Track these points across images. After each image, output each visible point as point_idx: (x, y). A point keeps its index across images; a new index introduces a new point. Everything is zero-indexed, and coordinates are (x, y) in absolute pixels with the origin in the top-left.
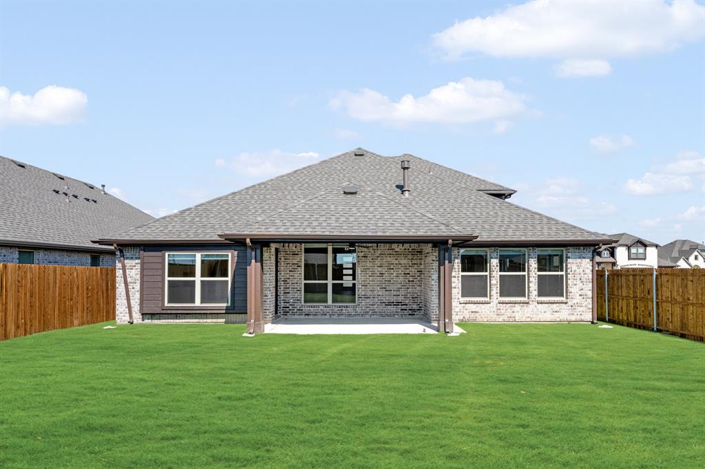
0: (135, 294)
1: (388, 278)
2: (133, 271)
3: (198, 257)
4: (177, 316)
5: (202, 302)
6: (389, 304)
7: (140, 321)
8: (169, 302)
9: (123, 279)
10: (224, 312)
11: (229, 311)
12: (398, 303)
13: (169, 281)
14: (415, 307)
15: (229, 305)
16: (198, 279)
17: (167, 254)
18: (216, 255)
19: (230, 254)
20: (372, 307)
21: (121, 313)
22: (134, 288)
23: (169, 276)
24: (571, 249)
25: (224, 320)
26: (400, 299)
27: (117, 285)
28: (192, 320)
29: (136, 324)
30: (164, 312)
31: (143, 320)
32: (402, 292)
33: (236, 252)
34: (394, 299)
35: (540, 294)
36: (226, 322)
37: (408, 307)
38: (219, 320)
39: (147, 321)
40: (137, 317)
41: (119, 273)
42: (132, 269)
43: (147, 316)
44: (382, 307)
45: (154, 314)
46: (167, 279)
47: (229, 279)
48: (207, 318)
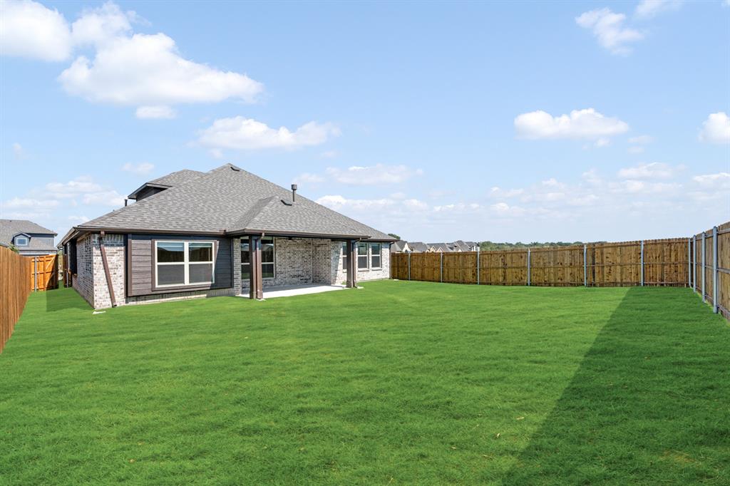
0: (116, 279)
1: (293, 260)
2: (114, 258)
3: (186, 246)
4: (162, 295)
5: (190, 282)
6: (294, 276)
7: (124, 304)
8: (159, 284)
9: (102, 266)
10: (209, 288)
11: (213, 287)
12: (299, 276)
13: (158, 266)
14: (307, 277)
15: (214, 282)
16: (186, 263)
17: (156, 242)
18: (201, 243)
19: (213, 243)
20: (284, 279)
21: (100, 298)
22: (115, 274)
23: (158, 261)
24: (383, 243)
25: (206, 295)
26: (300, 273)
27: (95, 272)
28: (178, 298)
29: (119, 307)
30: (154, 293)
31: (127, 302)
32: (301, 269)
33: (218, 242)
34: (296, 273)
35: (373, 266)
36: (207, 297)
37: (304, 278)
38: (202, 296)
39: (131, 303)
40: (120, 300)
41: (97, 260)
42: (113, 256)
43: (132, 299)
44: (290, 279)
45: (139, 296)
46: (157, 264)
47: (213, 262)
48: (191, 295)
